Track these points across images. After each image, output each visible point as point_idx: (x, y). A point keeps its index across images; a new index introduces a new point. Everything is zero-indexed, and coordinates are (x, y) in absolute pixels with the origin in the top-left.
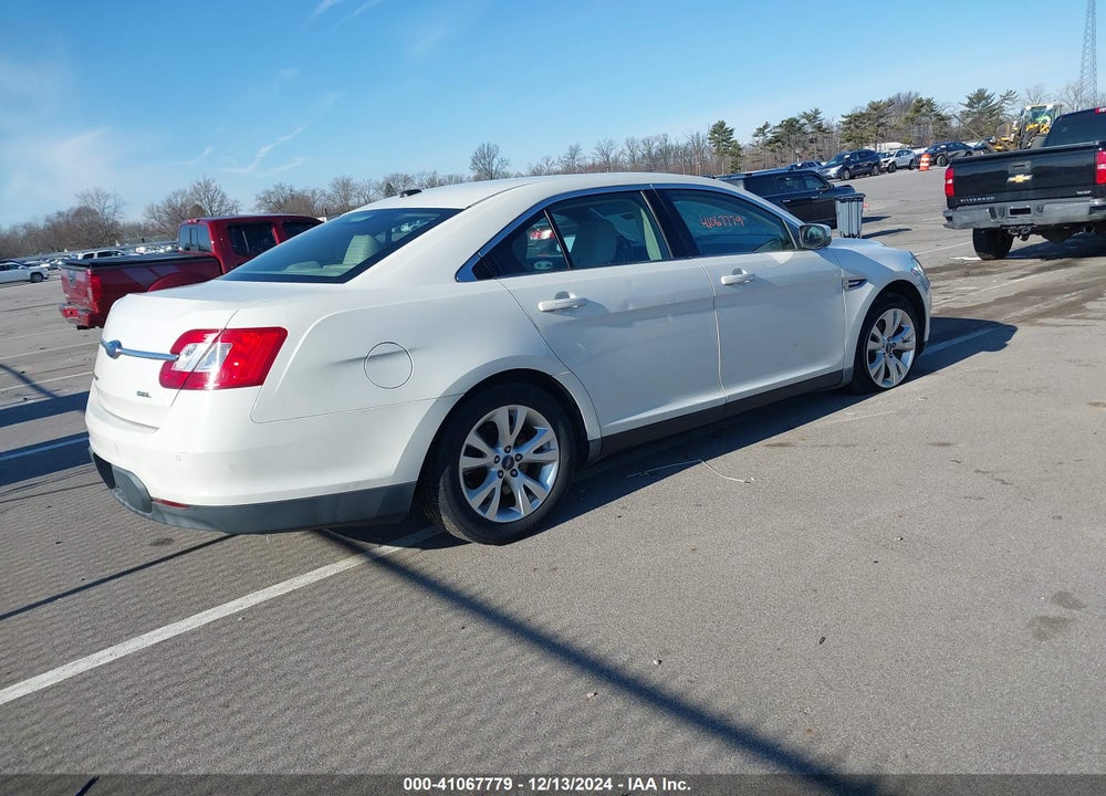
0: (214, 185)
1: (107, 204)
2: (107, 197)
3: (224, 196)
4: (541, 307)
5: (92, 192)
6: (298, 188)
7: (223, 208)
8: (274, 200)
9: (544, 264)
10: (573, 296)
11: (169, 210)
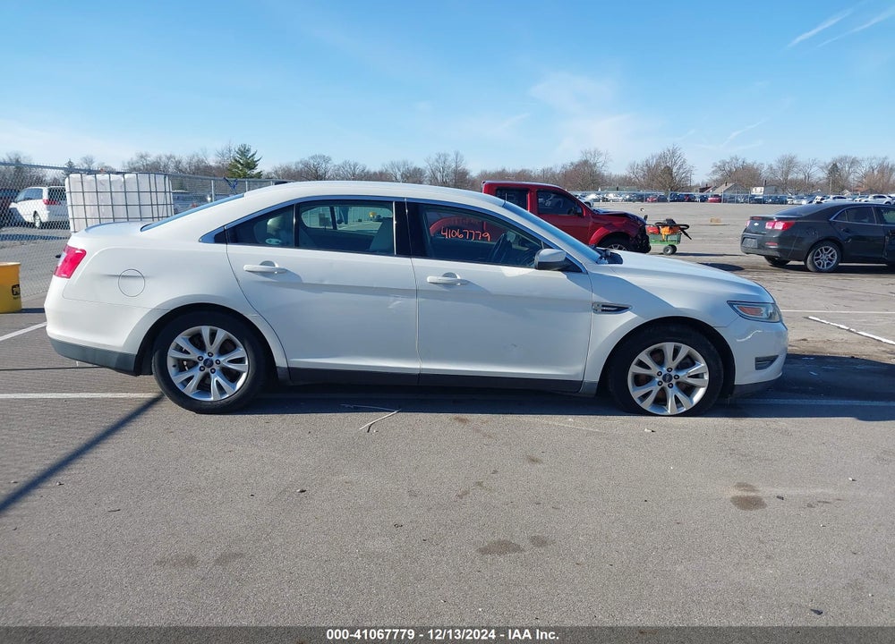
0: (679, 152)
1: (600, 160)
2: (601, 154)
3: (684, 162)
4: (246, 267)
5: (592, 150)
6: (749, 161)
7: (681, 171)
8: (727, 168)
9: (274, 241)
10: (277, 266)
11: (645, 168)
